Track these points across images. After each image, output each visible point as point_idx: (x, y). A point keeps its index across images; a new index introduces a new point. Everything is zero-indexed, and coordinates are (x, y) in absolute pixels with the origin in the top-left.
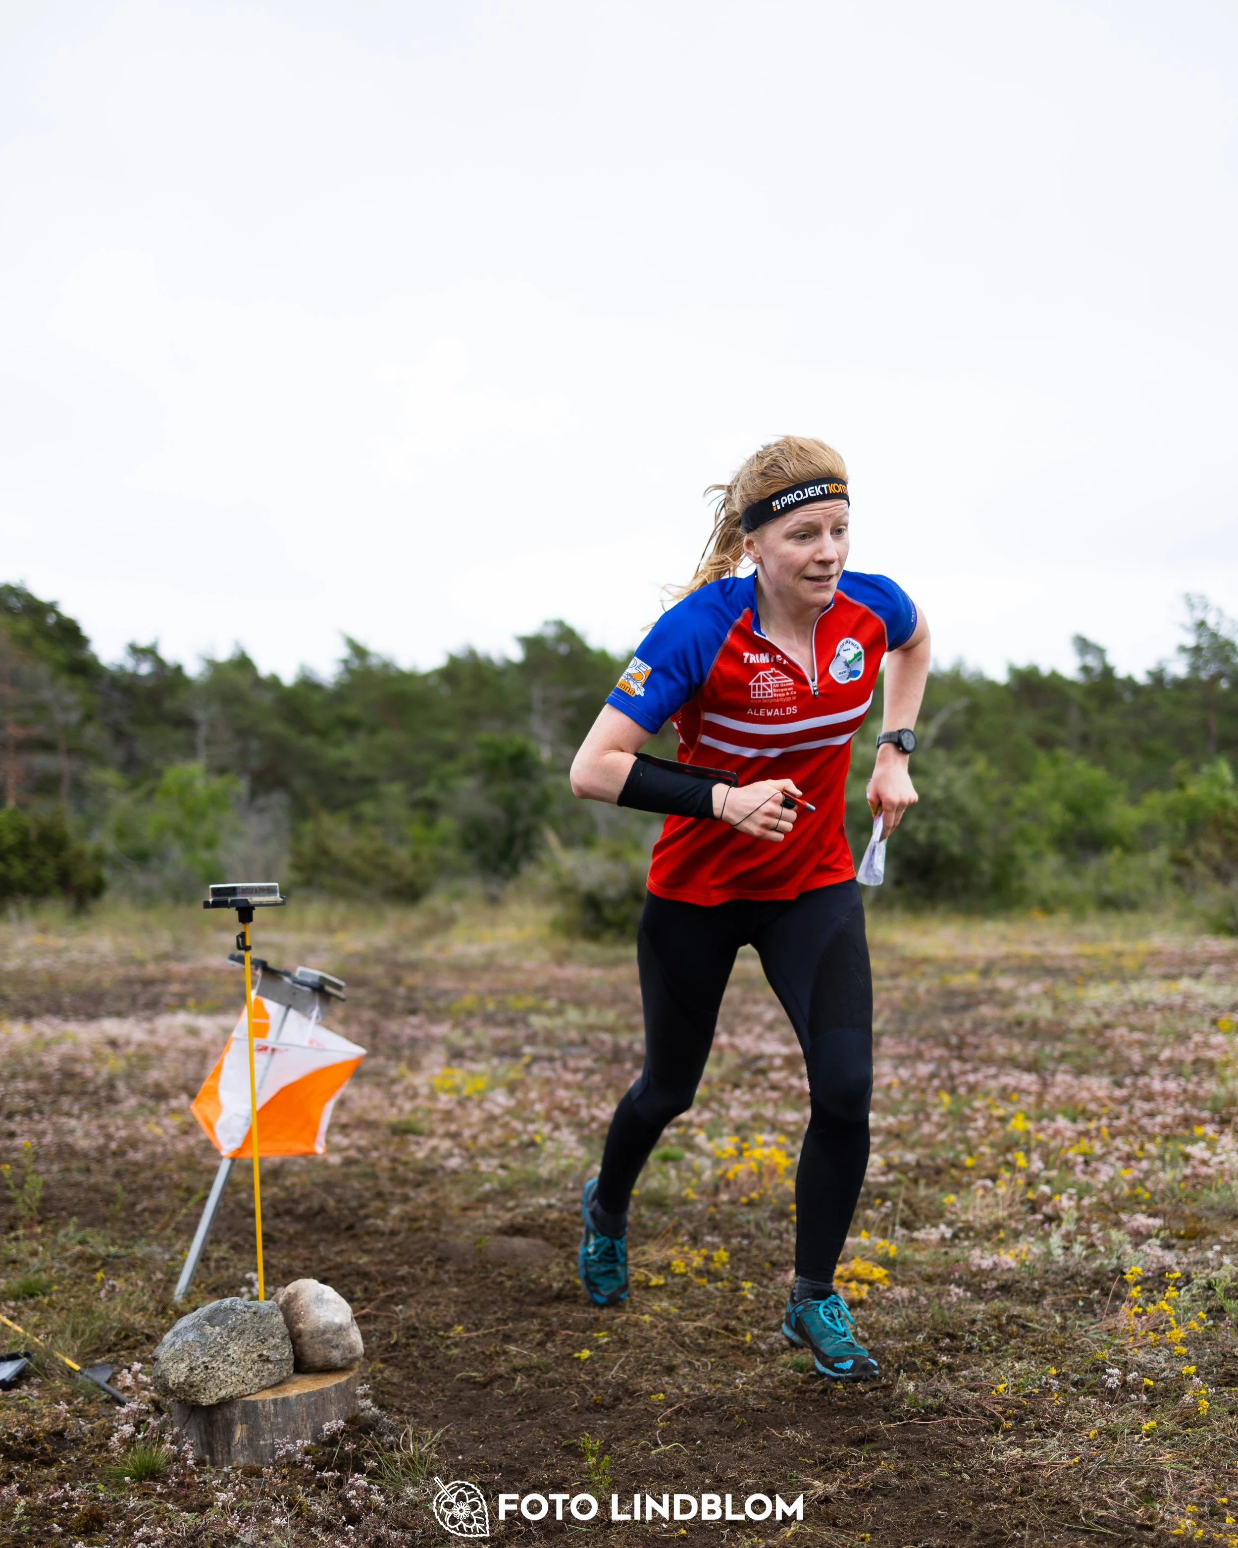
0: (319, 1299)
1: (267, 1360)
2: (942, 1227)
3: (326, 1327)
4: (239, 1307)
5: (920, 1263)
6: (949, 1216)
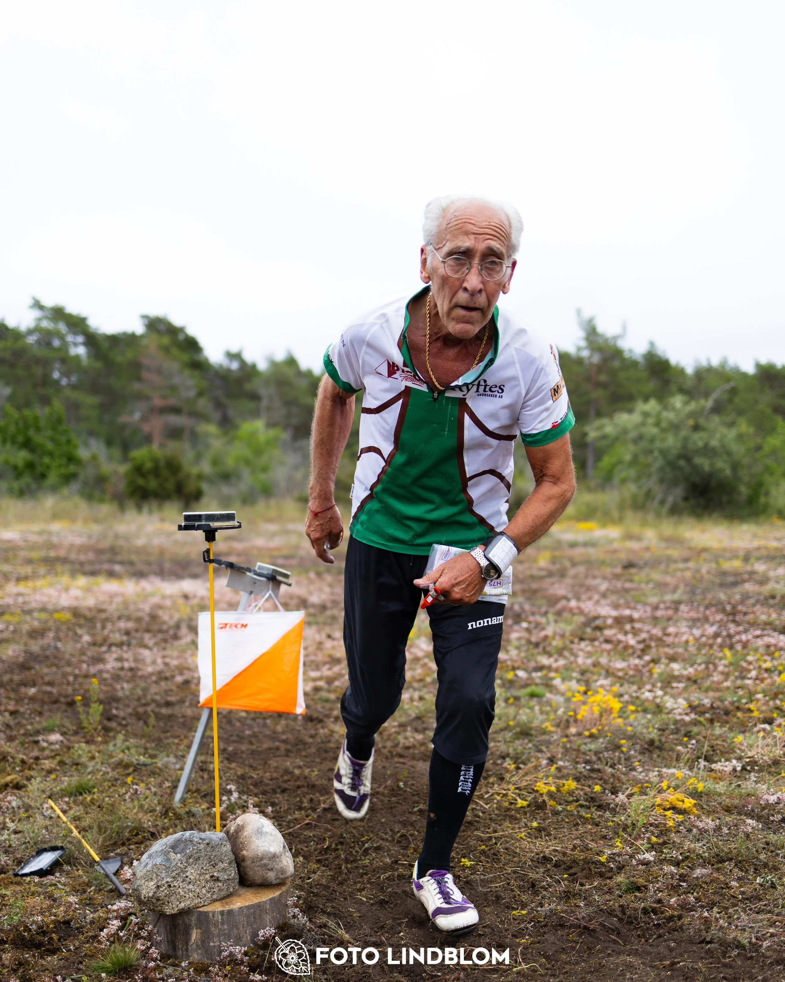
0: (259, 832)
1: (218, 880)
2: (734, 762)
3: (263, 855)
4: (195, 839)
5: (720, 795)
6: (738, 751)
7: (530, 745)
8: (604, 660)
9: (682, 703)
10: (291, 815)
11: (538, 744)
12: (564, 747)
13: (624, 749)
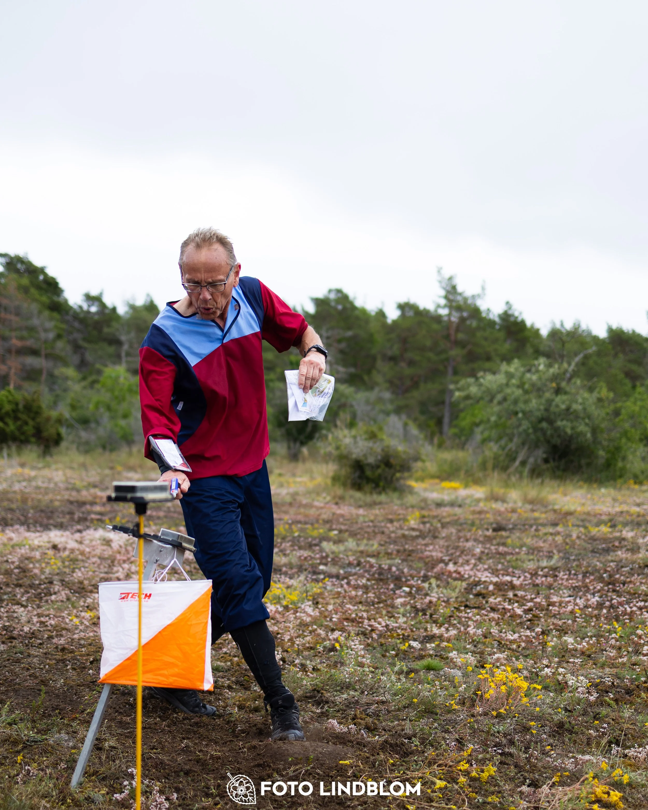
7: (436, 724)
8: (494, 630)
9: (584, 680)
10: (197, 802)
11: (444, 723)
12: (471, 728)
13: (534, 732)
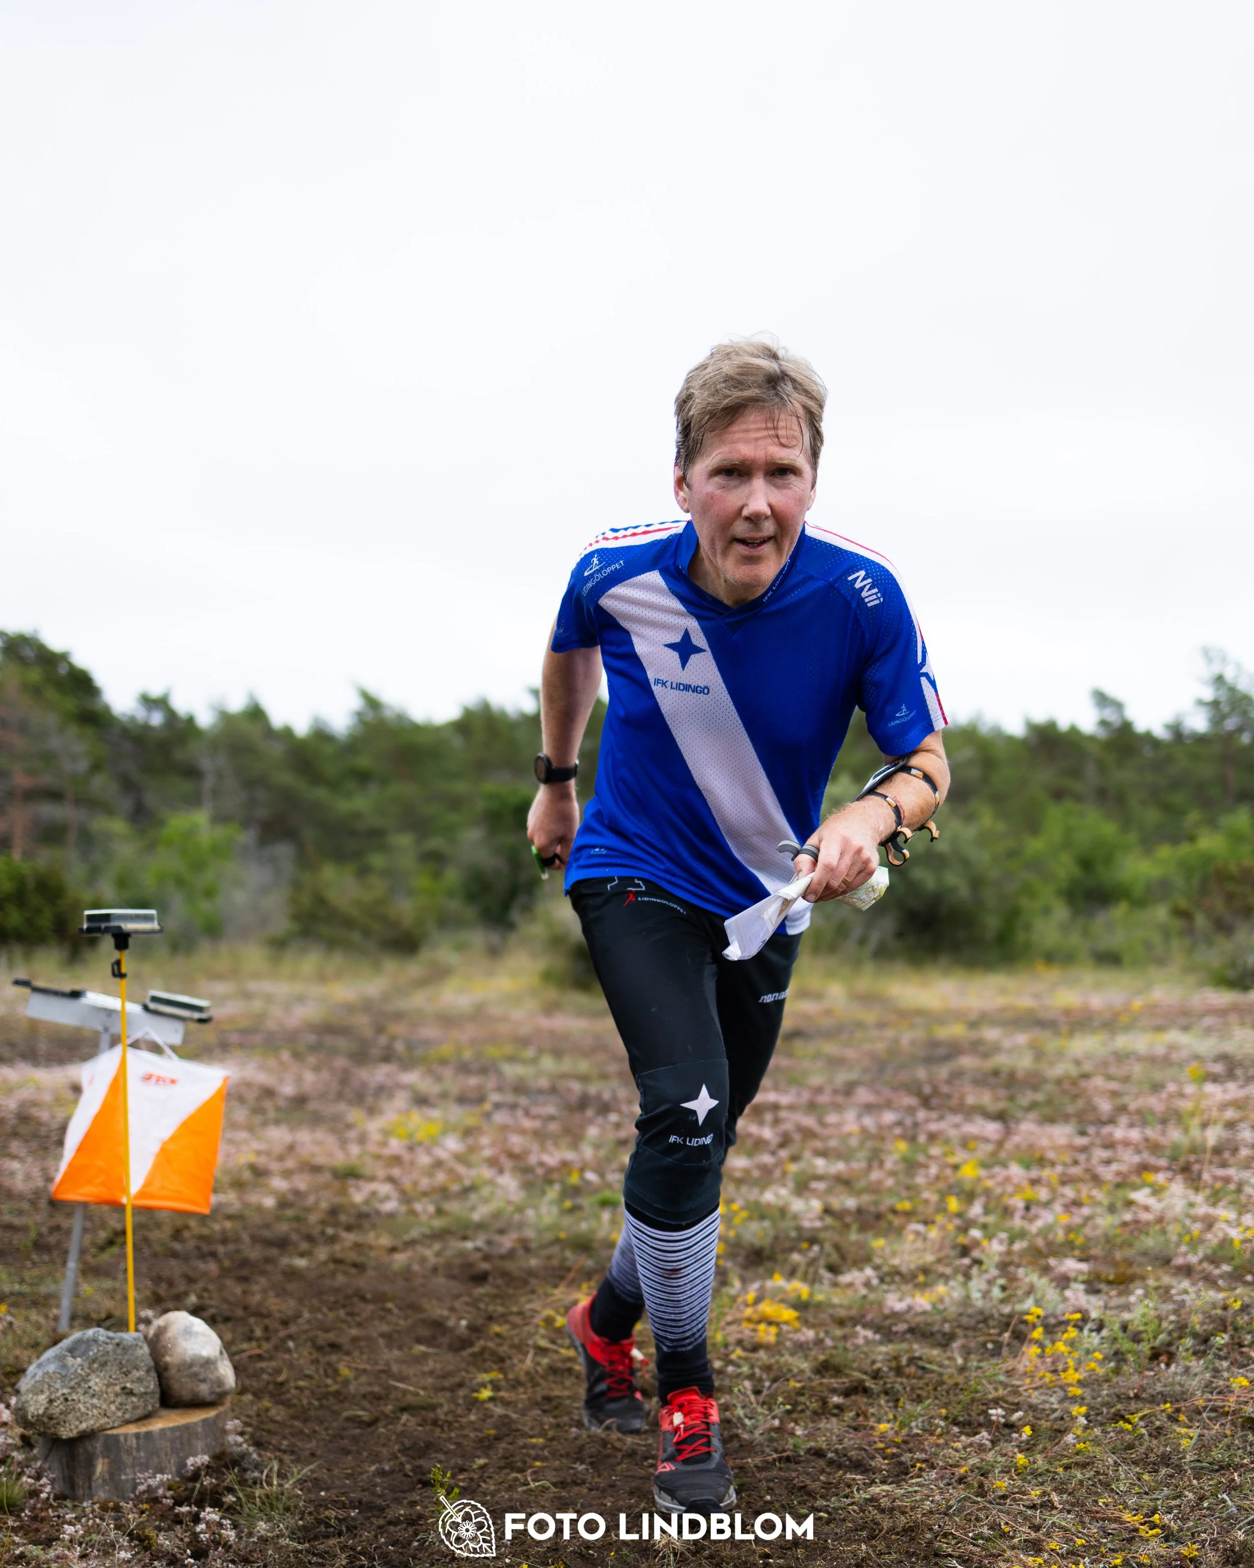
0: (188, 1332)
1: (131, 1393)
2: (869, 1272)
3: (193, 1360)
4: (101, 1338)
5: (833, 1306)
6: (878, 1261)
9: (816, 1205)
